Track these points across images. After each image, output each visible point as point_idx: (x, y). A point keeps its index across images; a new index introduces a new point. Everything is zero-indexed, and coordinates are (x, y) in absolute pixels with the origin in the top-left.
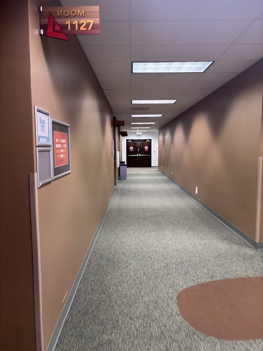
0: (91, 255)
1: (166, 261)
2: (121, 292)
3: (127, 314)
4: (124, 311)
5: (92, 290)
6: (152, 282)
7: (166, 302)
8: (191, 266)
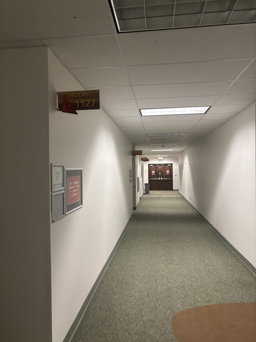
0: (103, 277)
1: (169, 285)
2: (124, 311)
3: (127, 330)
4: (125, 327)
5: (100, 307)
6: (153, 303)
7: (162, 322)
8: (191, 290)
